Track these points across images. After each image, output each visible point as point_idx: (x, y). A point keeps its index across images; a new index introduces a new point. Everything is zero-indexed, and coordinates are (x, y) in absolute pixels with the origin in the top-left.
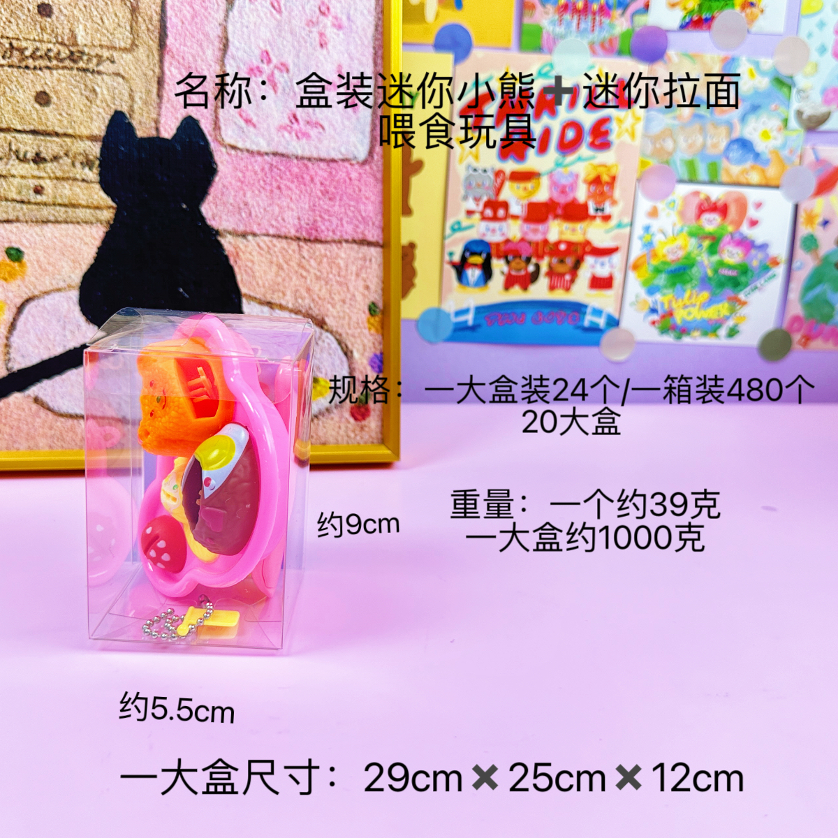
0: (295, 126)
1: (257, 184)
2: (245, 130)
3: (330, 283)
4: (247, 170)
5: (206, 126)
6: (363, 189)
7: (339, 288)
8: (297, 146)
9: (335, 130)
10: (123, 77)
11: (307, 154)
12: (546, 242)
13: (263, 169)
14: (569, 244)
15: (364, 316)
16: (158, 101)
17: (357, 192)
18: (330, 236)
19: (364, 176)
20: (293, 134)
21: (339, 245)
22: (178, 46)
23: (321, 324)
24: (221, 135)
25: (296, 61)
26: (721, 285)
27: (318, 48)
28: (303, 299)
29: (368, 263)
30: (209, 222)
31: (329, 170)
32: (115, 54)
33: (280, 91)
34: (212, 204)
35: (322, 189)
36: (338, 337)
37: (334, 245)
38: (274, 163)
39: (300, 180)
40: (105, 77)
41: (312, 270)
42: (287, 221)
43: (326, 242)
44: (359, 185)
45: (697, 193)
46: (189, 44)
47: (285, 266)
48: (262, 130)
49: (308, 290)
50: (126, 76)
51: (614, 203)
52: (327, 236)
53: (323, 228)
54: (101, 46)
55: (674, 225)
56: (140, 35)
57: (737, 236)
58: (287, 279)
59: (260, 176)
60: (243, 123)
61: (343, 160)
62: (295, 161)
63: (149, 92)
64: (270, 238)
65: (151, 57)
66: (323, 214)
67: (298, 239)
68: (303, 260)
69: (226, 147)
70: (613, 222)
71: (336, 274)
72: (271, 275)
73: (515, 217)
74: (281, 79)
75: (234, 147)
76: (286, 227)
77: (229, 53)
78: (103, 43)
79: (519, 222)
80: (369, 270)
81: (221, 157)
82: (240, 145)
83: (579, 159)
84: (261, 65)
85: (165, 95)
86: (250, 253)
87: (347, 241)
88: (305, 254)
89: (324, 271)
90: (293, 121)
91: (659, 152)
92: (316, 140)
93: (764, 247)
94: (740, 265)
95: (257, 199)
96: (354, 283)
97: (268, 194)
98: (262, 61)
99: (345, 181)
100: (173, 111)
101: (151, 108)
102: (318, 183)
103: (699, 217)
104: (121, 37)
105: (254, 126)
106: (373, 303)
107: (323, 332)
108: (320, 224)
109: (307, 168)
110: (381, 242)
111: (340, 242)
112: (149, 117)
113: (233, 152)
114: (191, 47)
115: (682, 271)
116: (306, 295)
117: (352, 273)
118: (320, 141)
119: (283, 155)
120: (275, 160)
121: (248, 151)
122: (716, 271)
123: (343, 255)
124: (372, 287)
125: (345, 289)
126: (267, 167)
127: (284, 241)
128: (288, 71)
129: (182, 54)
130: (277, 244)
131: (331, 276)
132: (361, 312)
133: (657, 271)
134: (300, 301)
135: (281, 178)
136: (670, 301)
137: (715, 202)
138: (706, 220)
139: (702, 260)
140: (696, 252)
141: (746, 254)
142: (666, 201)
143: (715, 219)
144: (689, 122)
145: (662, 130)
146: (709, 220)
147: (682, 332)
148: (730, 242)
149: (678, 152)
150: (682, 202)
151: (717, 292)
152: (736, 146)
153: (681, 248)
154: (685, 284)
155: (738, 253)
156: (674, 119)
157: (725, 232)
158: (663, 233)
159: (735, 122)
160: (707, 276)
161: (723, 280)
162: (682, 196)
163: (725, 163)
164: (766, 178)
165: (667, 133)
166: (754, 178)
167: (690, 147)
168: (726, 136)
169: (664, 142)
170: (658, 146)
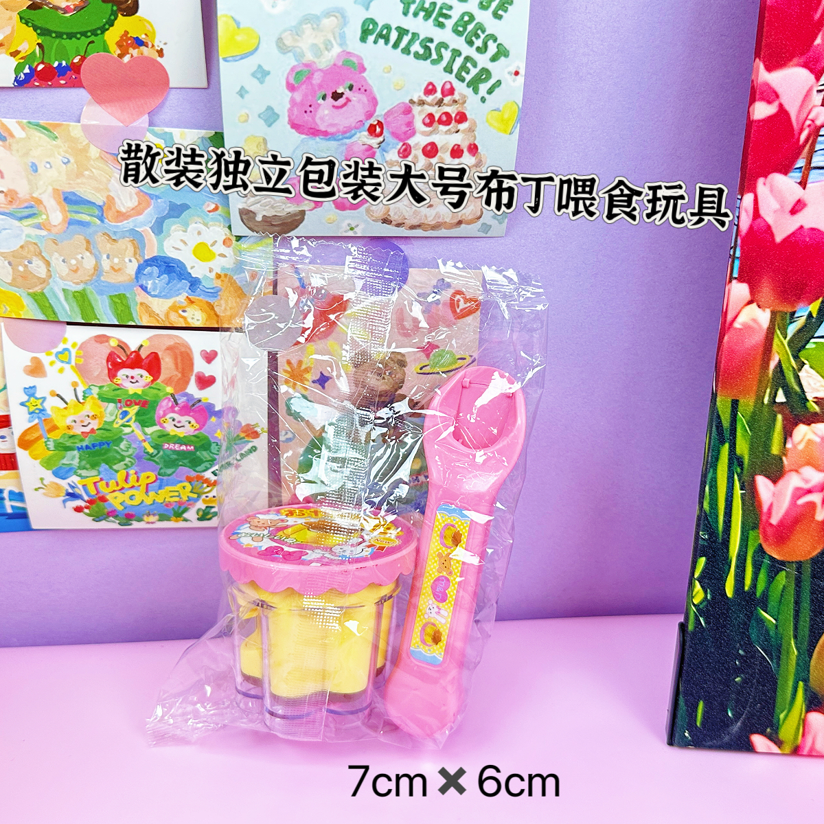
45: (102, 339)
55: (75, 385)
57: (181, 400)
91: (23, 279)
94: (196, 436)
103: (112, 374)
115: (105, 446)
122: (156, 447)
133: (63, 448)
136: (95, 483)
137: (137, 352)
138: (127, 377)
139: (133, 431)
140: (121, 422)
141: (202, 423)
142: (55, 351)
143: (141, 376)
144: (65, 232)
145: (22, 244)
146: (132, 377)
147: (129, 517)
148: (173, 407)
149: (58, 279)
150: (81, 353)
151: (169, 471)
152: (155, 270)
153: (94, 417)
154: (116, 464)
155: (190, 423)
156: (39, 227)
157: (161, 394)
158: (58, 395)
159: (146, 230)
160: (148, 453)
161: (174, 457)
162: (79, 344)
163: (141, 297)
164: (217, 316)
165: (32, 249)
166: (196, 316)
167: (76, 271)
168: (135, 254)
169: (30, 262)
170: (21, 269)
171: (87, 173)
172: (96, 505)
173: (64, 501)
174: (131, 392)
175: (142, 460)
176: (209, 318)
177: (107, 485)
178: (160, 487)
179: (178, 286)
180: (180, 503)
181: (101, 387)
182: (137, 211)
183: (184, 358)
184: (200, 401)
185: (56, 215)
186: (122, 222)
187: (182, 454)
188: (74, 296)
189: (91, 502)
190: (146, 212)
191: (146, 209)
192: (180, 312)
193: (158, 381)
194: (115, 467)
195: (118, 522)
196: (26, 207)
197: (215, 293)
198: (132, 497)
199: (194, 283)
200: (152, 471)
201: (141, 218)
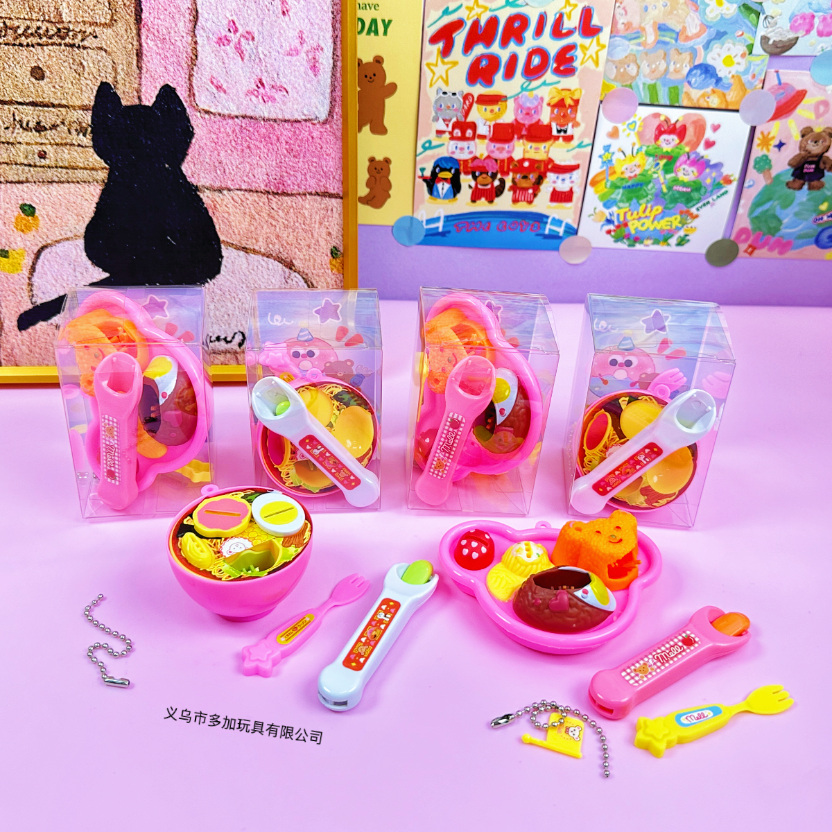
0: (261, 90)
1: (229, 144)
2: (216, 95)
3: (297, 230)
4: (220, 132)
5: (182, 93)
6: (324, 146)
7: (305, 235)
8: (263, 108)
9: (298, 93)
10: (106, 51)
11: (273, 116)
12: (511, 159)
13: (233, 132)
14: (532, 161)
15: (327, 259)
16: (139, 72)
17: (319, 149)
18: (296, 190)
19: (325, 134)
20: (260, 97)
21: (304, 198)
22: (152, 19)
23: (290, 265)
24: (195, 102)
25: (260, 29)
26: (674, 200)
27: (281, 15)
28: (274, 244)
29: (329, 212)
30: (189, 180)
31: (293, 130)
32: (96, 29)
33: (246, 58)
34: (190, 163)
35: (287, 147)
36: (304, 276)
37: (299, 197)
38: (244, 125)
39: (267, 139)
40: (89, 51)
41: (280, 220)
42: (257, 177)
43: (292, 195)
44: (321, 143)
45: (657, 115)
46: (162, 17)
47: (257, 216)
48: (231, 95)
49: (278, 237)
50: (108, 49)
51: (576, 125)
52: (293, 189)
53: (289, 182)
54: (84, 22)
55: (634, 144)
56: (117, 10)
57: (692, 156)
58: (259, 228)
59: (231, 137)
60: (215, 90)
61: (305, 120)
62: (262, 122)
63: (129, 64)
64: (242, 192)
65: (129, 30)
66: (288, 170)
67: (268, 192)
68: (272, 211)
69: (200, 112)
70: (575, 143)
71: (302, 222)
72: (245, 225)
73: (482, 137)
74: (247, 47)
75: (207, 112)
76: (256, 182)
77: (199, 24)
78: (85, 19)
79: (486, 141)
80: (330, 219)
81: (196, 120)
82: (212, 110)
83: (544, 84)
84: (228, 34)
85: (144, 65)
86: (226, 206)
87: (310, 194)
88: (274, 206)
89: (291, 220)
90: (259, 85)
91: (622, 77)
92: (281, 102)
93: (718, 166)
94: (694, 182)
95: (230, 157)
96: (317, 230)
97: (239, 153)
98: (229, 30)
99: (308, 139)
100: (152, 80)
101: (132, 78)
102: (284, 142)
103: (657, 138)
104: (101, 13)
105: (225, 92)
106: (334, 247)
107: (291, 272)
108: (286, 179)
109: (273, 128)
110: (341, 194)
111: (305, 195)
112: (131, 86)
113: (207, 116)
114: (165, 20)
115: (639, 187)
116: (276, 241)
117: (315, 221)
118: (284, 103)
119: (251, 118)
120: (245, 122)
121: (220, 114)
122: (670, 188)
123: (308, 206)
124: (334, 234)
125: (310, 236)
126: (237, 129)
127: (255, 194)
128: (253, 39)
129: (156, 27)
130: (249, 197)
131: (297, 224)
132: (324, 255)
133: (615, 186)
134: (271, 246)
135: (250, 138)
136: (625, 213)
137: (675, 124)
138: (665, 140)
139: (658, 177)
140: (653, 170)
141: (700, 172)
142: (627, 122)
143: (673, 140)
144: (653, 48)
145: (626, 54)
146: (668, 141)
147: (636, 240)
148: (686, 161)
149: (642, 77)
150: (642, 124)
151: (671, 206)
152: (699, 72)
153: (639, 166)
154: (641, 199)
155: (693, 172)
156: (639, 44)
157: (682, 152)
158: (623, 152)
159: (700, 48)
160: (662, 192)
161: (677, 196)
162: (643, 118)
163: (686, 88)
164: (727, 101)
165: (631, 58)
166: (715, 102)
167: (653, 72)
168: (690, 61)
169: (628, 66)
170: (622, 70)
171: (675, 12)
172: (620, 230)
173: (603, 225)
174: (665, 150)
175: (658, 197)
176: (721, 103)
177: (632, 214)
178: (662, 218)
179: (710, 82)
180: (669, 231)
181: (648, 147)
182: (698, 35)
183: (700, 127)
184: (702, 157)
185: (651, 38)
186: (688, 41)
187: (682, 194)
188: (649, 88)
189: (618, 227)
190: (702, 36)
191: (702, 34)
192: (706, 98)
193: (683, 144)
194: (641, 202)
195: (627, 243)
196: (635, 33)
197: (729, 87)
198: (643, 225)
199: (719, 80)
200: (661, 205)
201: (699, 40)
